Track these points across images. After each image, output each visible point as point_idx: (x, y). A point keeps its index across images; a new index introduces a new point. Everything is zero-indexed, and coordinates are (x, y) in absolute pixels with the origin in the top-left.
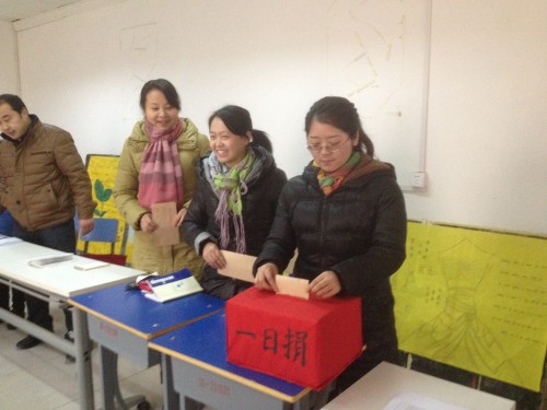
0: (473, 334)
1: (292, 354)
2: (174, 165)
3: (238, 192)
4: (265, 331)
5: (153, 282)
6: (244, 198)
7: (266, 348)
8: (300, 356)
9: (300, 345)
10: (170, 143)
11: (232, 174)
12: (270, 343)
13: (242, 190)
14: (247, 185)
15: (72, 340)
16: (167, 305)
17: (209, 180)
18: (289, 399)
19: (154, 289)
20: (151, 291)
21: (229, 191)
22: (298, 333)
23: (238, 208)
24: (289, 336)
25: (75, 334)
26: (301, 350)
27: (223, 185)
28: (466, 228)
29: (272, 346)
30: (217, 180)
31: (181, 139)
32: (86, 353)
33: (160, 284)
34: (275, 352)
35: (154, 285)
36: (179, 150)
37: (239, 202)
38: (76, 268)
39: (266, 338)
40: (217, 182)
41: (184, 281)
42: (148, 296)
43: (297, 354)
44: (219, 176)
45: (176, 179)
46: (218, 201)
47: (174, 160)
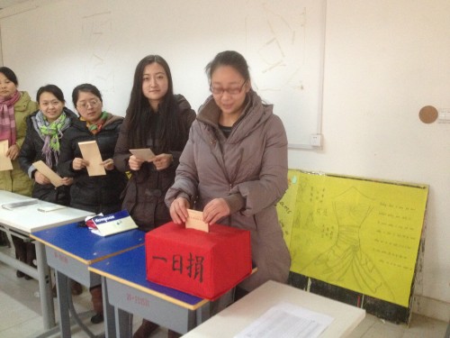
0: (357, 262)
1: (193, 274)
2: (10, 120)
3: (57, 137)
4: (174, 256)
5: (97, 220)
6: (60, 141)
7: (174, 269)
8: (199, 275)
9: (199, 266)
10: (9, 106)
11: (53, 126)
12: (177, 266)
13: (59, 136)
14: (63, 132)
15: (35, 267)
16: (108, 239)
17: (37, 130)
18: (191, 307)
19: (98, 226)
20: (96, 228)
21: (51, 136)
22: (197, 258)
23: (57, 147)
24: (191, 260)
25: (37, 262)
26: (199, 271)
27: (47, 133)
28: (353, 178)
29: (179, 267)
30: (42, 128)
31: (17, 104)
32: (47, 277)
33: (104, 222)
34: (181, 272)
35: (98, 223)
36: (15, 111)
37: (58, 144)
38: (39, 210)
39: (174, 262)
40: (43, 131)
41: (122, 220)
42: (94, 231)
43: (197, 274)
44: (44, 127)
45: (11, 129)
46: (43, 143)
47: (11, 118)
